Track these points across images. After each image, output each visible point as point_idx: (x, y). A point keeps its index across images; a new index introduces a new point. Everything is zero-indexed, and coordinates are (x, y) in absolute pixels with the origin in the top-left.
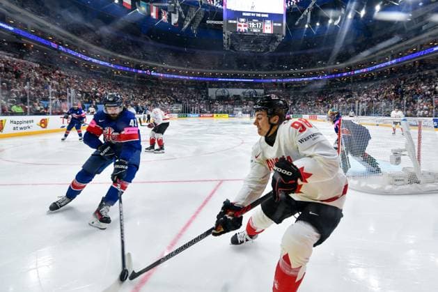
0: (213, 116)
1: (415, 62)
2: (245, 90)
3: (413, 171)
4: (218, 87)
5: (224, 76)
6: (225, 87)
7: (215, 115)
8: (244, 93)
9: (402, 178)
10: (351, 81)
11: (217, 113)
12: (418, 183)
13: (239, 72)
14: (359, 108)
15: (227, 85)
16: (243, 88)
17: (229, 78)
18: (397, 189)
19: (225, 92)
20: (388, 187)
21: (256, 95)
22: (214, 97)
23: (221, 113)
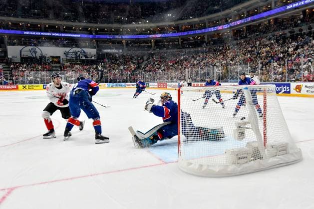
0: (17, 88)
1: (269, 21)
2: (67, 49)
3: (256, 145)
4: (25, 44)
5: (34, 28)
6: (35, 45)
7: (21, 86)
8: (66, 54)
9: (245, 155)
10: (206, 40)
11: (23, 83)
12: (261, 158)
13: (58, 22)
14: (213, 73)
15: (38, 41)
16: (64, 46)
17: (41, 31)
18: (239, 169)
19: (35, 52)
20: (231, 168)
21: (86, 56)
22: (18, 60)
23: (31, 82)
